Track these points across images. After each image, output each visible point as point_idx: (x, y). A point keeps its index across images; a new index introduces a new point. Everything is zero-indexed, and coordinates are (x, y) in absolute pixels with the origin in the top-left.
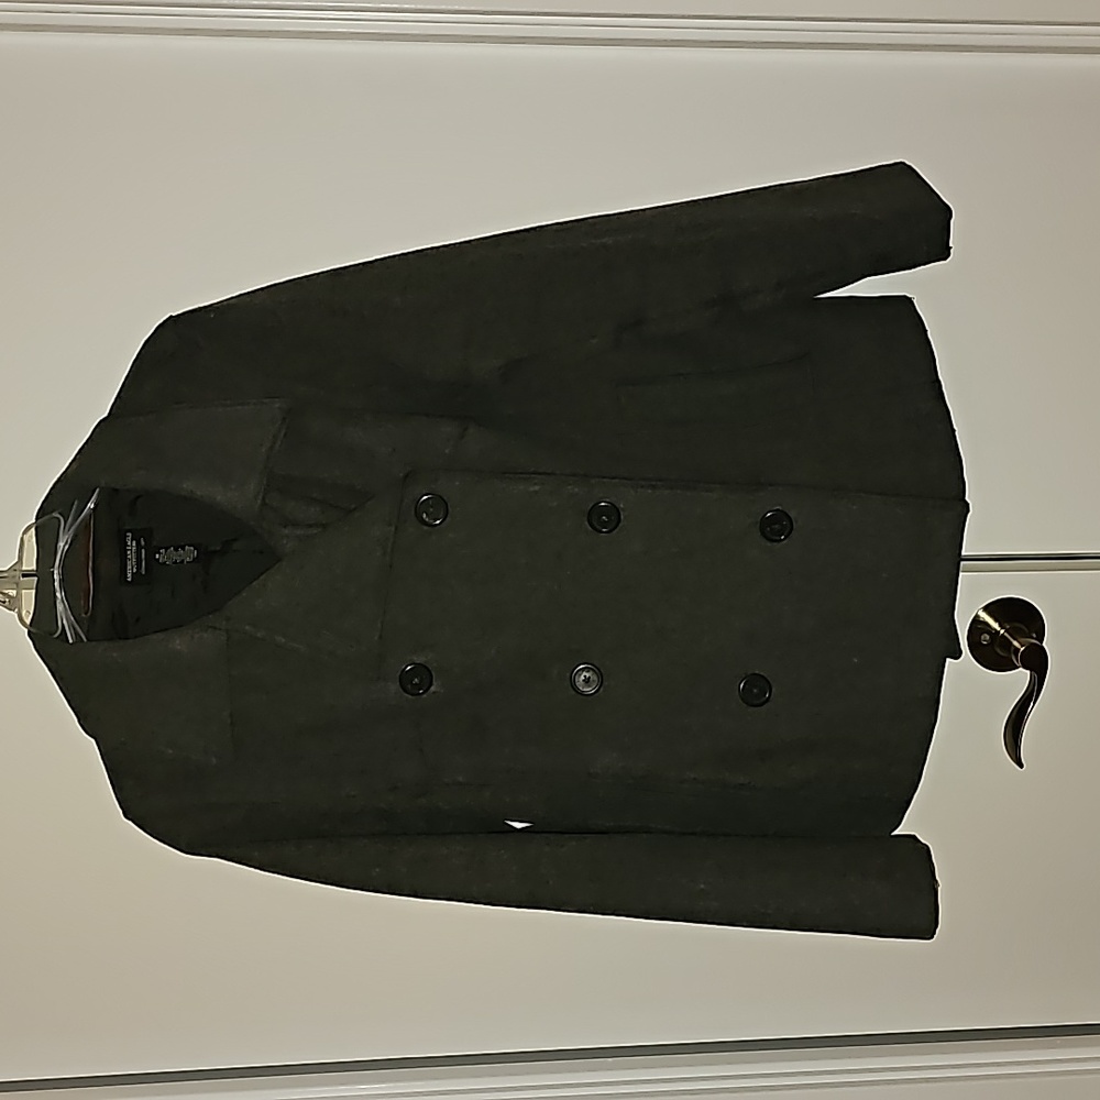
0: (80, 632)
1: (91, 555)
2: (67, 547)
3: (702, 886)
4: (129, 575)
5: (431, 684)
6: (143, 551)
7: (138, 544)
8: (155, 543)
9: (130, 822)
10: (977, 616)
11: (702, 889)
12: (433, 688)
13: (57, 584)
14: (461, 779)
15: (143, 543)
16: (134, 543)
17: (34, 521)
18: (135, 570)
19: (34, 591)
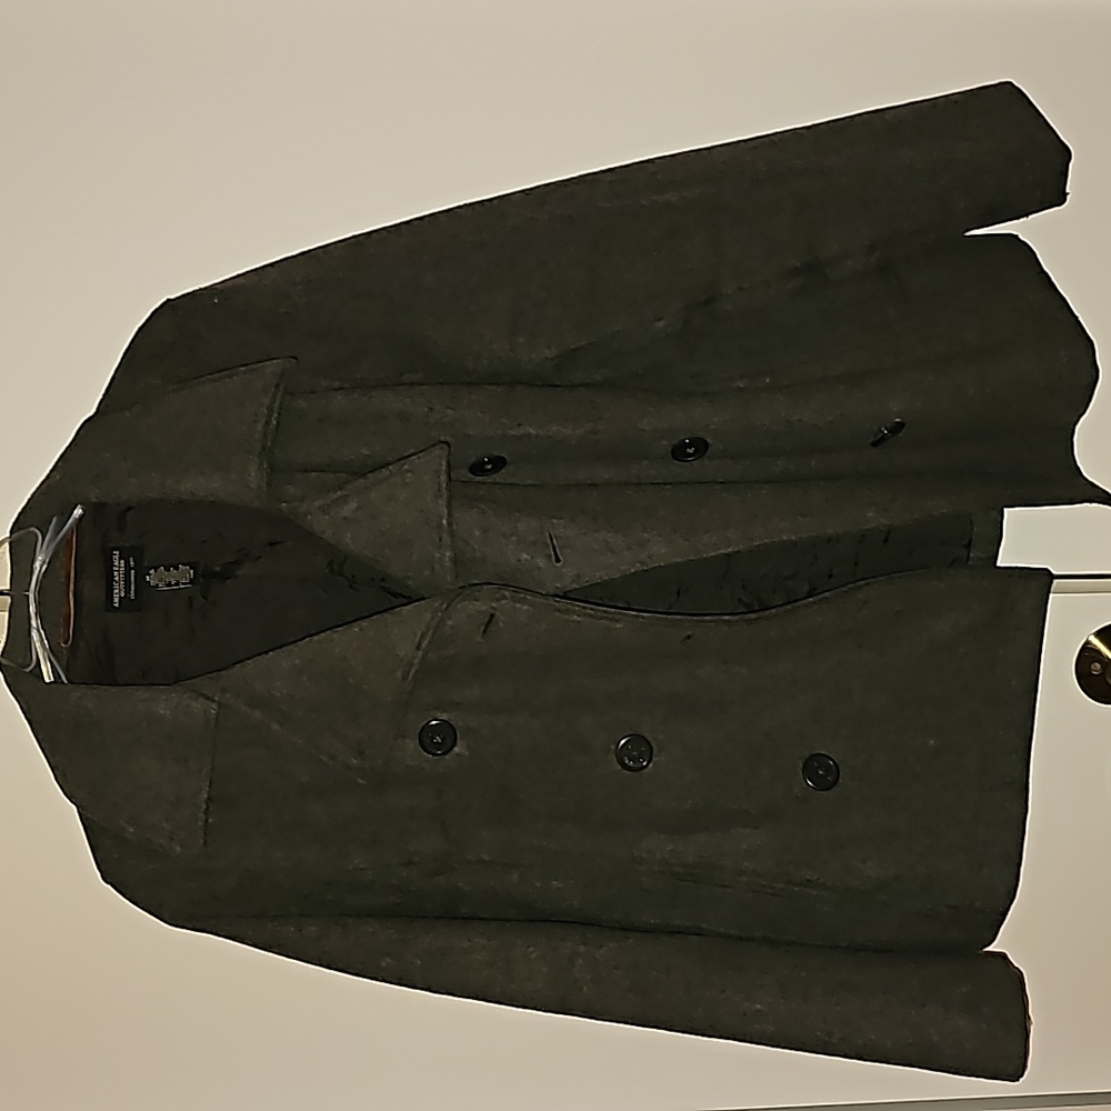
0: (58, 668)
1: (72, 575)
2: (45, 566)
3: (758, 1006)
4: (116, 600)
5: (454, 744)
6: (133, 572)
7: (127, 563)
8: (146, 564)
9: (109, 886)
10: (1087, 643)
11: (758, 1011)
12: (456, 749)
13: (32, 609)
14: (486, 857)
15: (132, 563)
16: (122, 562)
17: (8, 535)
18: (123, 595)
19: (7, 614)
